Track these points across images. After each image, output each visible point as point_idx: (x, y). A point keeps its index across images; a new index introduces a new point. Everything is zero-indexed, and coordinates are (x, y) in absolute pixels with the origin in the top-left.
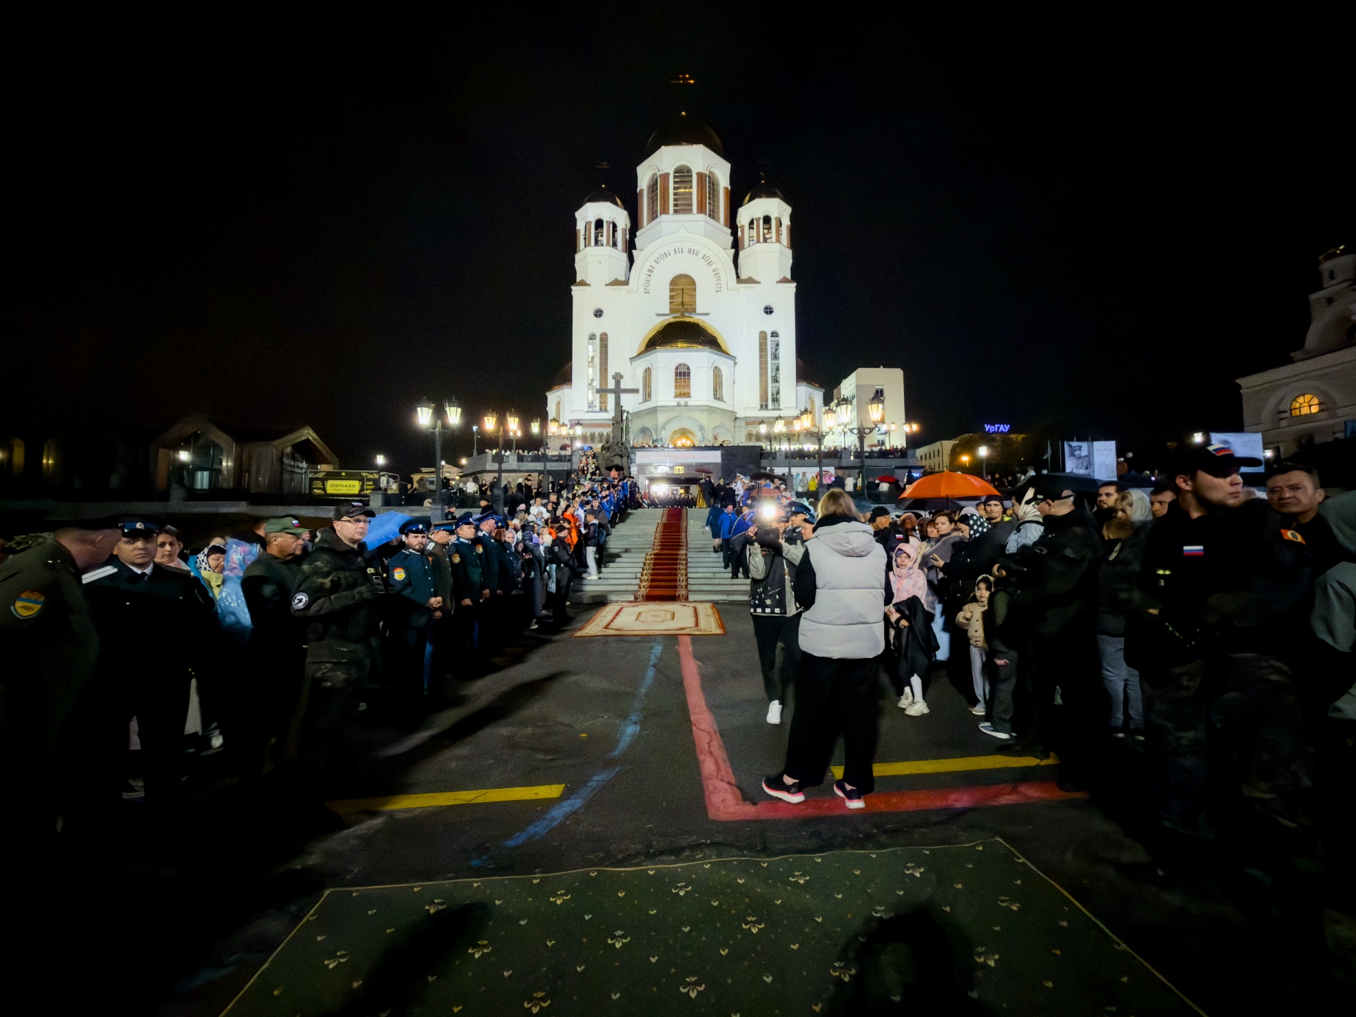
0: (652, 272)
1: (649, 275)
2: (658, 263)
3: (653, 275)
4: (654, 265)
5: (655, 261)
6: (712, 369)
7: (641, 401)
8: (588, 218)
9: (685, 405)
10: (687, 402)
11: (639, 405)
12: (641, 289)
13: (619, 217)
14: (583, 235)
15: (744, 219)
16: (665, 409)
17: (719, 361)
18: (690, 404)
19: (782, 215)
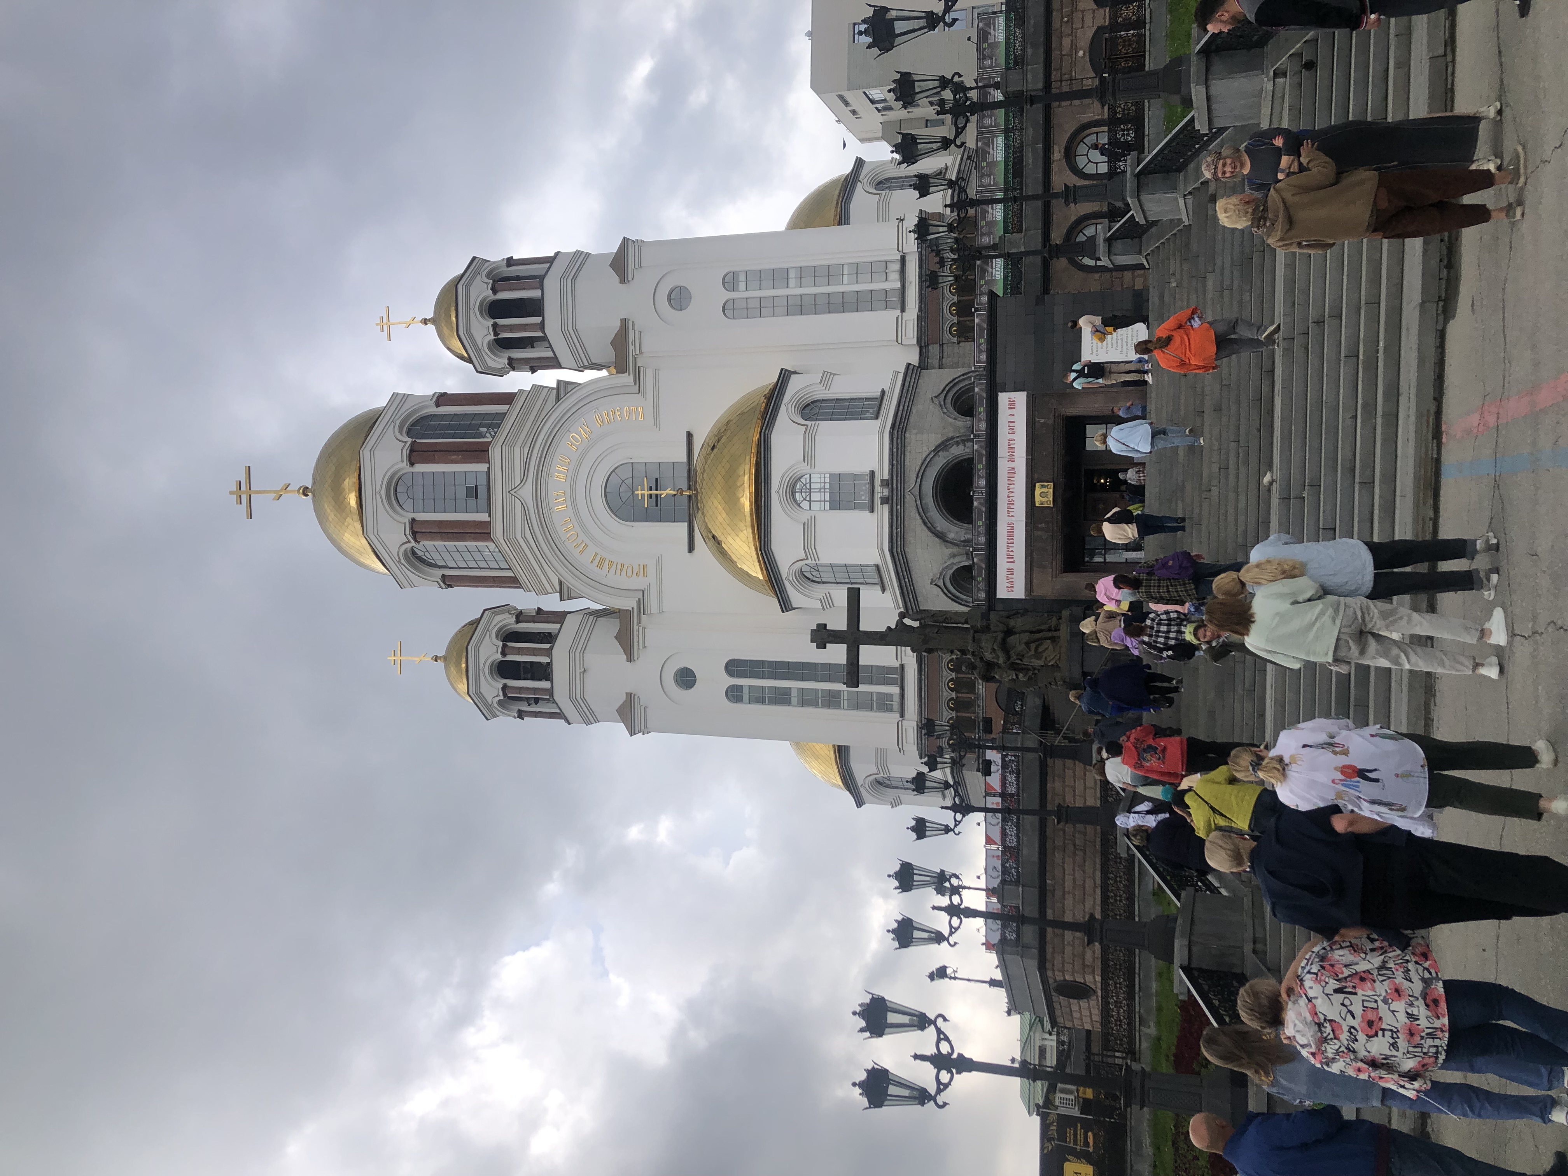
0: (602, 560)
1: (610, 564)
2: (586, 548)
3: (608, 558)
4: (589, 554)
5: (581, 552)
6: (809, 423)
7: (878, 588)
8: (496, 691)
9: (890, 486)
10: (882, 480)
11: (887, 592)
12: (638, 583)
13: (495, 626)
14: (529, 705)
15: (495, 358)
16: (897, 533)
17: (790, 405)
18: (886, 476)
19: (488, 277)
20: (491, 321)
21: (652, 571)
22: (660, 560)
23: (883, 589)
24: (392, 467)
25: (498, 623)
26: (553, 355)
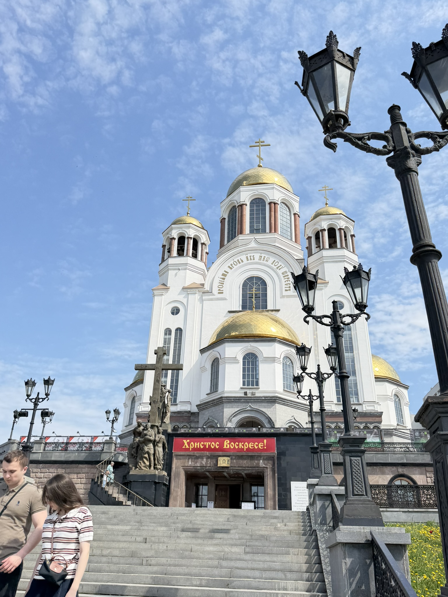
0: (225, 275)
1: (224, 279)
2: (231, 268)
3: (226, 278)
4: (228, 270)
5: (229, 267)
6: (281, 359)
7: (209, 392)
8: (172, 235)
9: (252, 396)
10: (255, 393)
11: (206, 396)
12: (215, 290)
13: (200, 235)
14: (168, 249)
15: (311, 231)
16: (231, 400)
17: (290, 351)
18: (257, 395)
19: (346, 227)
20: (326, 229)
21: (220, 296)
22: (225, 299)
23: (207, 394)
24: (268, 196)
25: (201, 236)
26: (313, 254)
